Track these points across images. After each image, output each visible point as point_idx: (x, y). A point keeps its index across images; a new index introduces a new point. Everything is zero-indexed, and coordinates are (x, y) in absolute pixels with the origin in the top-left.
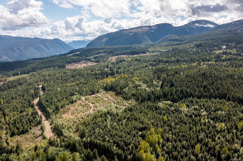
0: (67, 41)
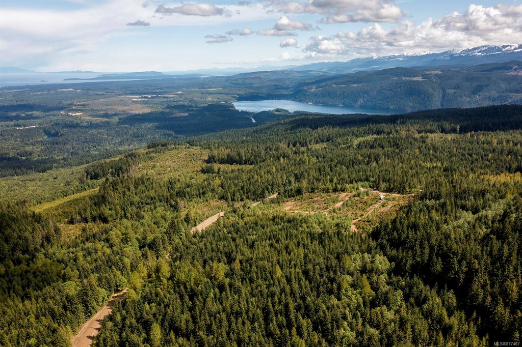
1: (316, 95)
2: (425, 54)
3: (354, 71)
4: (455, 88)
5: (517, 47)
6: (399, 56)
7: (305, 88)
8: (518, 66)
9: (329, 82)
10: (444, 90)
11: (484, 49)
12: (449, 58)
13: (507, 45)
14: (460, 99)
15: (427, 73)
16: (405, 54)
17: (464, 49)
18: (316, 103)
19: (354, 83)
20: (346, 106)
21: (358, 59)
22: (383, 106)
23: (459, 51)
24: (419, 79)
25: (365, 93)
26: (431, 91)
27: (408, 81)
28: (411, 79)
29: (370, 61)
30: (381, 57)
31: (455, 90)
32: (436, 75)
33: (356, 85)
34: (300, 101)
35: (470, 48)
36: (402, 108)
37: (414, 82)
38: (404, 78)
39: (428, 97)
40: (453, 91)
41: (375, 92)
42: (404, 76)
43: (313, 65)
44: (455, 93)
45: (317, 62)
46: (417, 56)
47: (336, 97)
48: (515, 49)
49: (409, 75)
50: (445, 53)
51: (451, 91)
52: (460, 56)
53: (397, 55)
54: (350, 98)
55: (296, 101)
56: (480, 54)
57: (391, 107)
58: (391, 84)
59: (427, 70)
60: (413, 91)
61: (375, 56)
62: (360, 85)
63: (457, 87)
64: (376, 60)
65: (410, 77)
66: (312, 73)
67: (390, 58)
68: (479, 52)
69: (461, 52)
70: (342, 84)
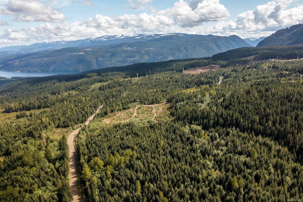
0: (254, 38)
1: (21, 66)
2: (76, 40)
3: (37, 51)
4: (102, 57)
5: (121, 36)
6: (62, 41)
7: (11, 62)
8: (127, 45)
9: (27, 58)
10: (97, 59)
11: (106, 37)
12: (90, 42)
13: (116, 35)
14: (106, 63)
15: (85, 50)
16: (65, 40)
17: (96, 37)
18: (22, 71)
19: (44, 58)
20: (42, 71)
21: (37, 44)
22: (66, 70)
23: (93, 38)
24: (82, 53)
25: (54, 63)
26: (90, 59)
27: (77, 55)
28: (78, 53)
29: (45, 45)
30: (51, 42)
31: (103, 58)
32: (90, 51)
33: (46, 59)
34: (10, 71)
35: (99, 37)
36: (77, 70)
37: (80, 55)
38: (74, 53)
39: (90, 63)
40: (101, 59)
41: (60, 62)
42: (74, 52)
43: (6, 47)
44: (103, 60)
45: (9, 46)
46: (72, 41)
47: (35, 66)
48: (120, 37)
49: (76, 51)
50: (87, 39)
51: (100, 59)
52: (95, 41)
53: (60, 41)
54: (45, 66)
55: (7, 71)
56: (105, 39)
57: (71, 70)
58: (67, 57)
59: (84, 49)
60: (81, 60)
61: (47, 41)
62: (49, 58)
63: (103, 57)
64: (48, 43)
65: (77, 52)
66: (9, 53)
67: (57, 42)
68: (104, 39)
69: (95, 39)
70: (37, 58)
